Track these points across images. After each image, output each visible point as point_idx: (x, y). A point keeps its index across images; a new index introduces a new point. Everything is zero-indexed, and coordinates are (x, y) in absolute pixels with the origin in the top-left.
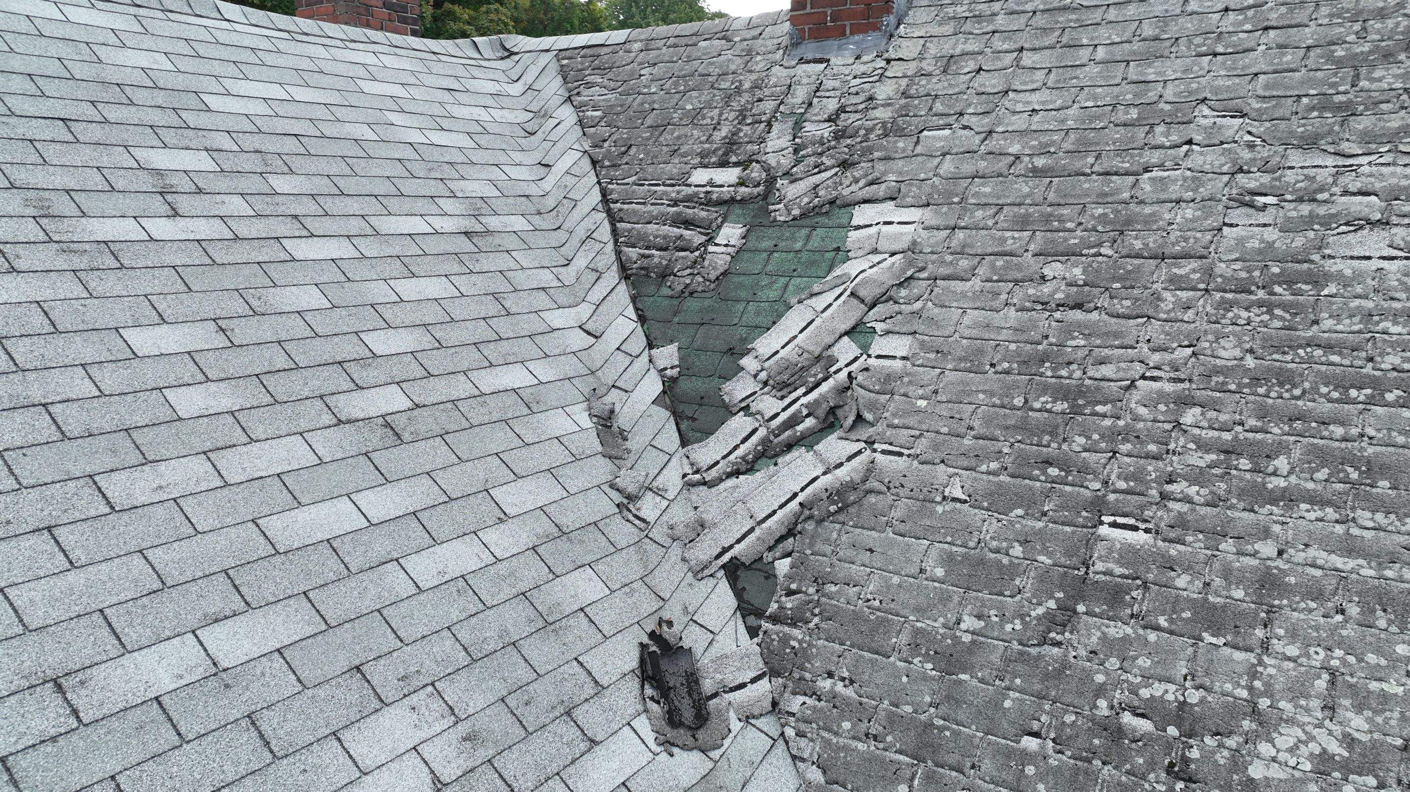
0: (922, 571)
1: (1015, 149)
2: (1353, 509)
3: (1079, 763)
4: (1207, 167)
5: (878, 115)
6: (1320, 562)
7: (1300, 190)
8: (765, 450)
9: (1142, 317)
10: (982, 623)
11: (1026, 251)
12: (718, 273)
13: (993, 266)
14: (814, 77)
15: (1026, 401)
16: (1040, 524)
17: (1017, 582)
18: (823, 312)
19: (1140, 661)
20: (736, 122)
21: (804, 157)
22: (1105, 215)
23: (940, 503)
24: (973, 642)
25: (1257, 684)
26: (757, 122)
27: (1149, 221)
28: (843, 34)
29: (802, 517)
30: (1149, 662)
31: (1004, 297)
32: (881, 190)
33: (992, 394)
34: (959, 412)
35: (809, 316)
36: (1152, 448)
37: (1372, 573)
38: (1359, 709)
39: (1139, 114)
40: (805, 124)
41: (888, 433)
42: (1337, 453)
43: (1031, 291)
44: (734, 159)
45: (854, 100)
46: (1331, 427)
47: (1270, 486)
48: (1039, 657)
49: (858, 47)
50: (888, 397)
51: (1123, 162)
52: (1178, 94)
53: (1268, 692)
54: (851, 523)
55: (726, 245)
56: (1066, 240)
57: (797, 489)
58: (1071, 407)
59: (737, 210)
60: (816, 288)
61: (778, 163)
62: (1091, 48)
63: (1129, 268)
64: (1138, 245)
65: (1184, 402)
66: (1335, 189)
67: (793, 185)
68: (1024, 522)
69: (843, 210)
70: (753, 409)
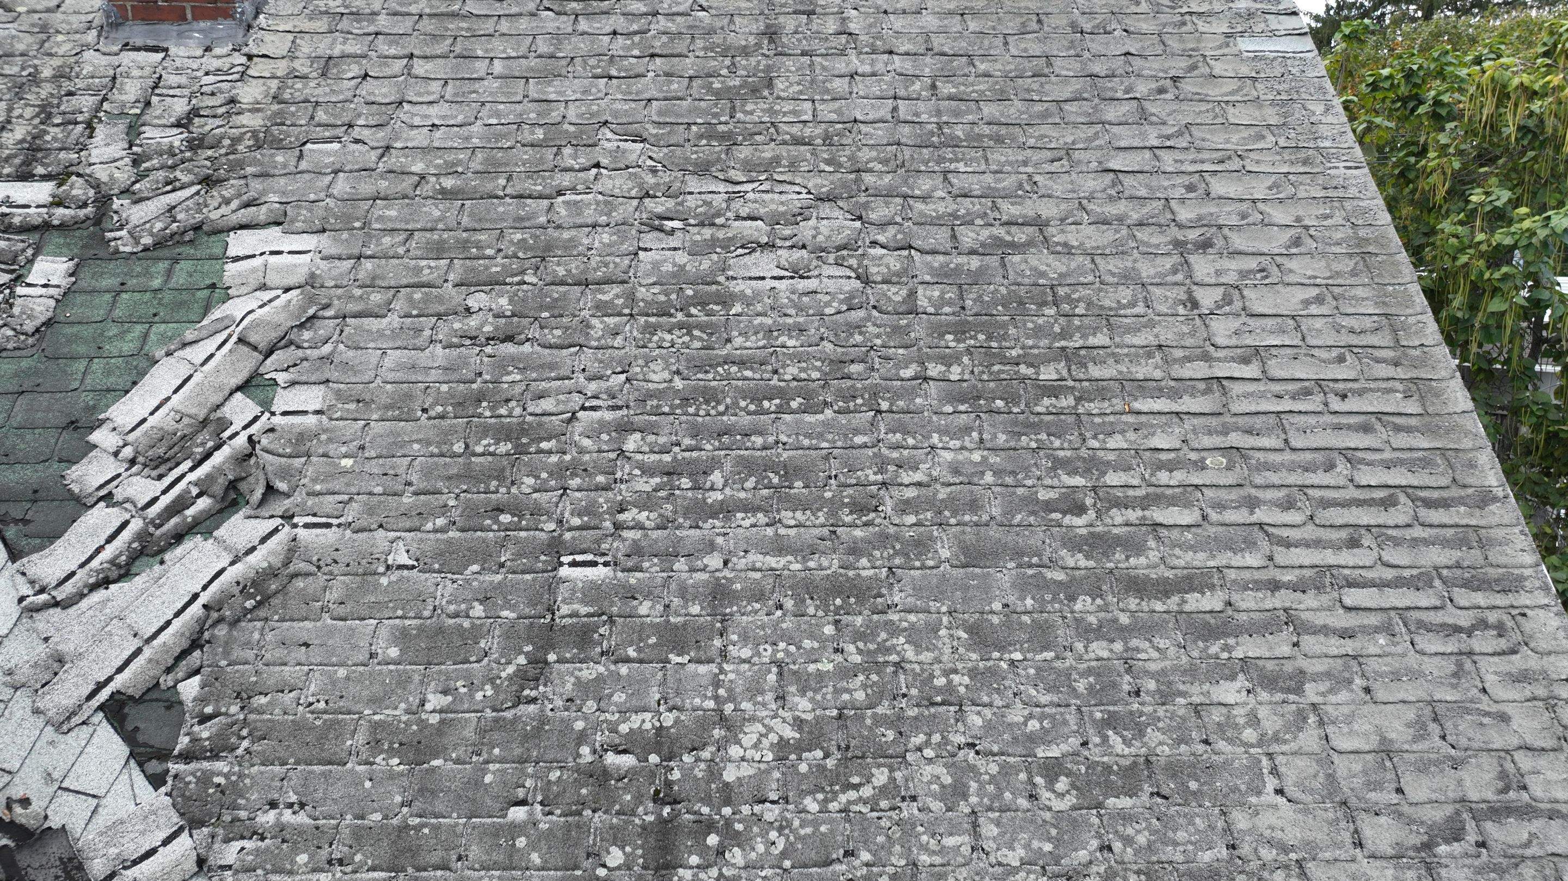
0: (372, 656)
1: (418, 167)
2: (778, 511)
3: (570, 819)
4: (617, 192)
5: (245, 122)
6: (758, 565)
7: (700, 214)
8: (144, 547)
9: (574, 346)
10: (450, 698)
11: (446, 281)
12: (38, 322)
13: (410, 300)
14: (148, 70)
15: (467, 446)
16: (499, 577)
17: (482, 645)
18: (203, 364)
19: (616, 698)
20: (37, 121)
21: (148, 170)
22: (524, 240)
23: (384, 574)
24: (442, 722)
25: (721, 692)
26: (70, 123)
27: (570, 245)
28: (184, 18)
29: (210, 622)
30: (624, 696)
31: (427, 333)
32: (261, 213)
33: (429, 443)
34: (393, 468)
35: (185, 371)
36: (601, 479)
37: (798, 566)
38: (802, 692)
39: (545, 134)
40: (143, 128)
41: (310, 503)
42: (760, 461)
43: (457, 326)
44: (40, 170)
45: (210, 102)
46: (753, 438)
47: (710, 501)
48: (516, 719)
49: (206, 36)
50: (303, 460)
51: (535, 184)
52: (580, 116)
53: (731, 698)
54: (276, 617)
55: (45, 286)
56: (487, 268)
57: (198, 588)
58: (516, 447)
59: (56, 239)
60: (189, 335)
61: (111, 177)
62: (487, 61)
63: (555, 295)
64: (561, 271)
65: (625, 428)
66: (729, 214)
67: (138, 207)
68: (481, 578)
69: (213, 238)
70: (119, 495)
